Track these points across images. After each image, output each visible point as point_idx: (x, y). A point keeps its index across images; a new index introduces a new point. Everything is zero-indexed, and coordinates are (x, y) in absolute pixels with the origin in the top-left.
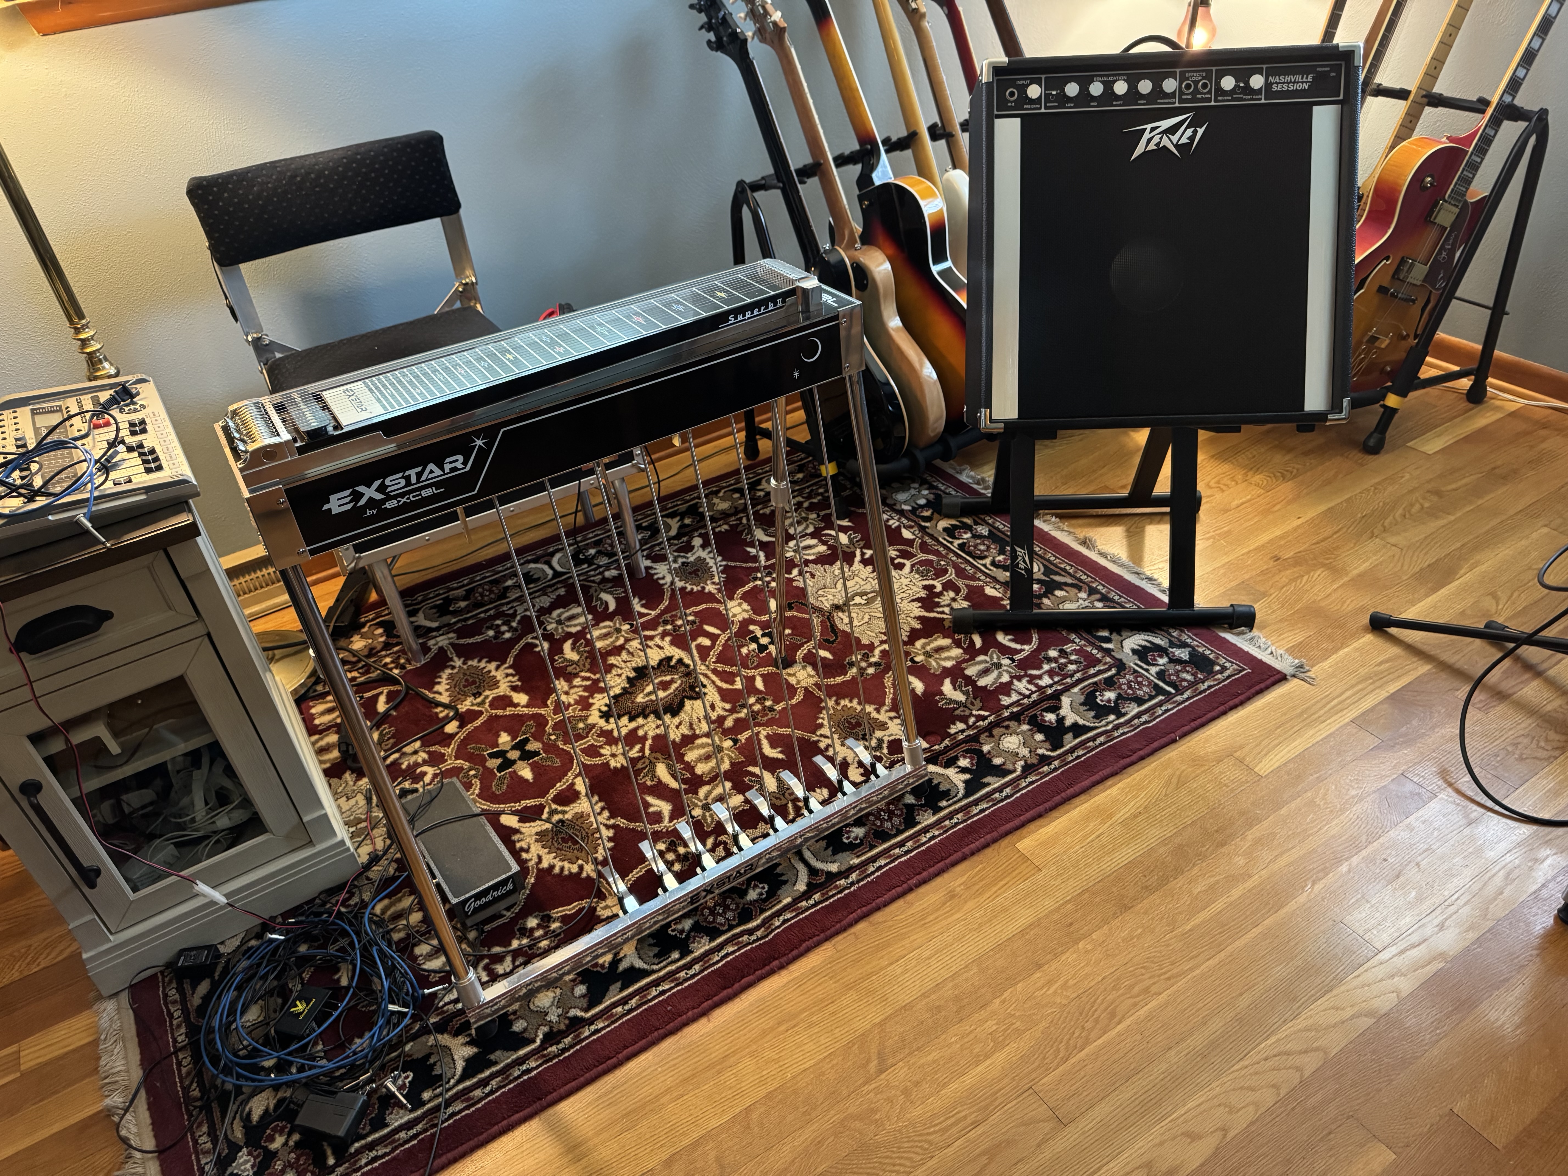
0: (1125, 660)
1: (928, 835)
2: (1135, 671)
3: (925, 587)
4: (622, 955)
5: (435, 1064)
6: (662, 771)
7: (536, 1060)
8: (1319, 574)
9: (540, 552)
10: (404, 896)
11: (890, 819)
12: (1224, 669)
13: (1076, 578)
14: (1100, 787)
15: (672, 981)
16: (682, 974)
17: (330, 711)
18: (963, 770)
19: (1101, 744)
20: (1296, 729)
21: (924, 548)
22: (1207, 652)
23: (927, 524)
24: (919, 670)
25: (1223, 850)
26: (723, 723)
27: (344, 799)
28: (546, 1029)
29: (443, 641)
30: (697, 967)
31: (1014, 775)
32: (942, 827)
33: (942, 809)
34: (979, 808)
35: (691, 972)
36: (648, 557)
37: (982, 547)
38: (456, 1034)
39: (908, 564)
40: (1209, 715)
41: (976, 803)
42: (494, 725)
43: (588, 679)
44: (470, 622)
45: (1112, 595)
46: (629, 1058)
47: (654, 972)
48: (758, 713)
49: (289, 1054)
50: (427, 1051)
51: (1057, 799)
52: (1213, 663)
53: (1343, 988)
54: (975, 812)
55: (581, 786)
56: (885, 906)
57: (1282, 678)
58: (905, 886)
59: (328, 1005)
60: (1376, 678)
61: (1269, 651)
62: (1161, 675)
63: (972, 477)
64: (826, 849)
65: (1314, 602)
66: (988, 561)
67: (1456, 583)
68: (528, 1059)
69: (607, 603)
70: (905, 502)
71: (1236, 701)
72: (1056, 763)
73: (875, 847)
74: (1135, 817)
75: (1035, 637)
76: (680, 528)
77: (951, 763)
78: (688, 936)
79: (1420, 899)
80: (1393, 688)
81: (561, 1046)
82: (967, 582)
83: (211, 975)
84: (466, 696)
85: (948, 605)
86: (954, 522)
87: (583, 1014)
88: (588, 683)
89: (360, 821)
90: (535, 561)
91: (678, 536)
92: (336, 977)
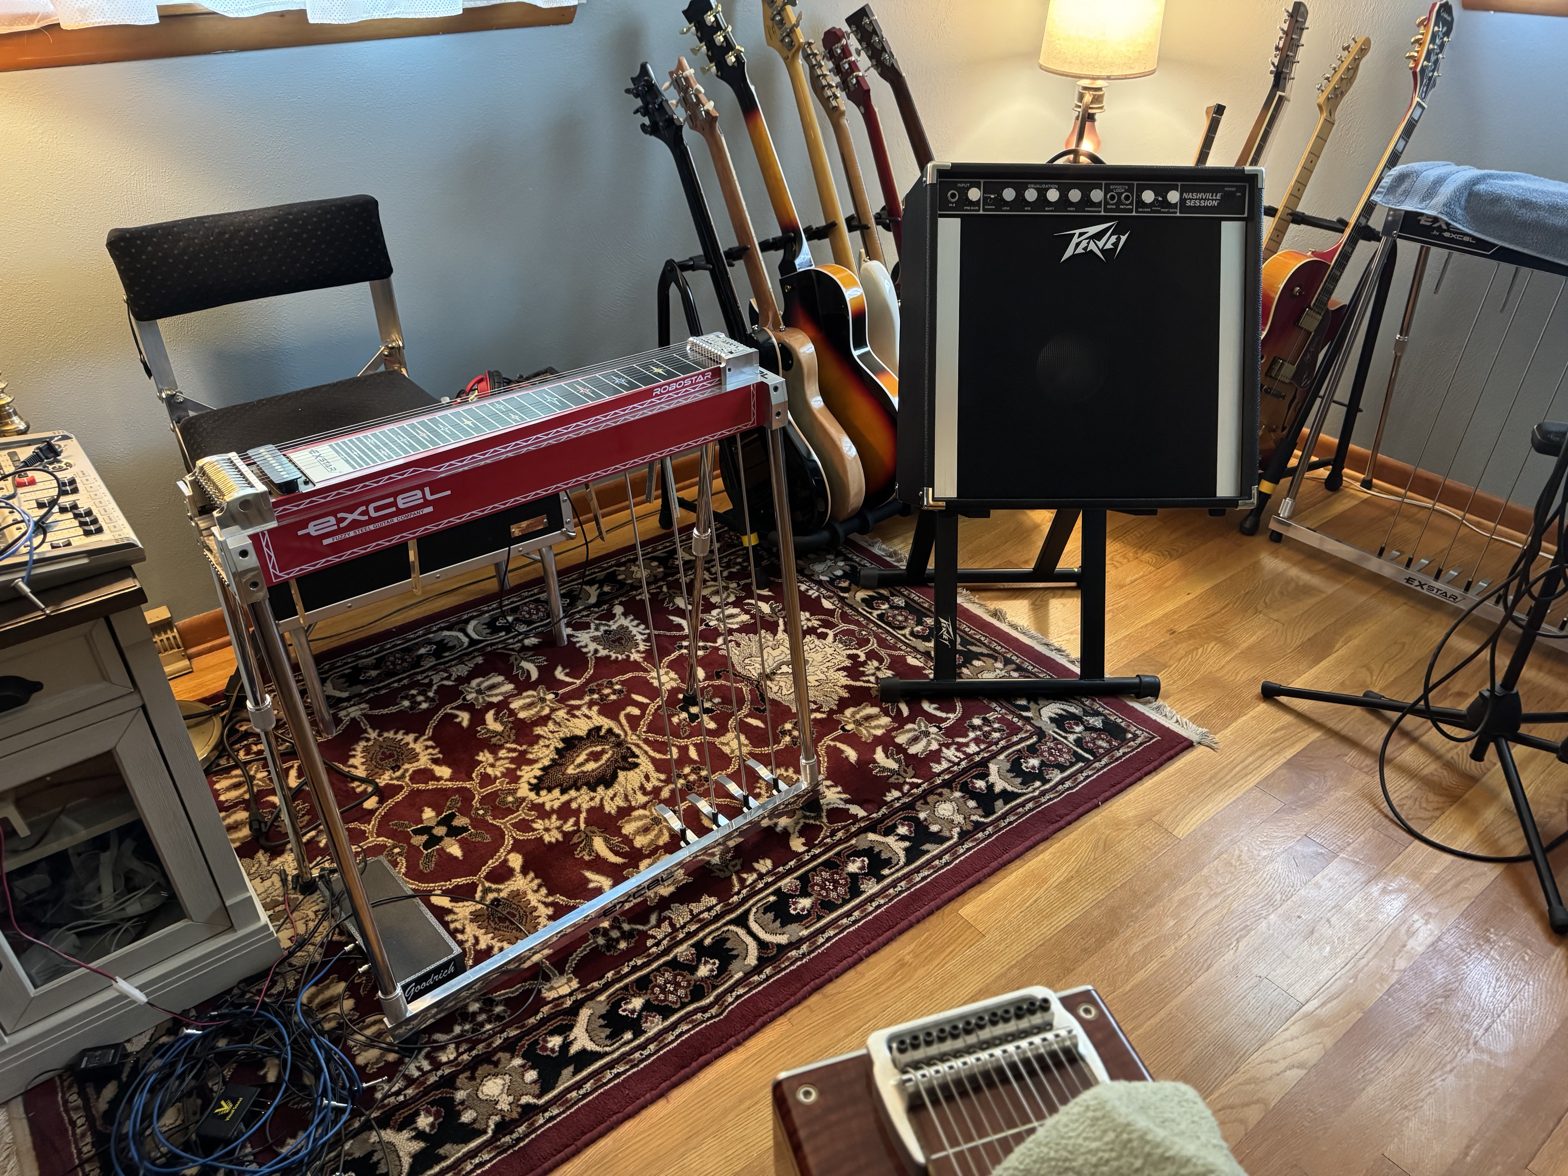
0: (1044, 728)
1: (874, 904)
2: (1055, 739)
3: (849, 657)
4: (572, 1037)
5: (378, 1162)
6: (599, 845)
7: (489, 1152)
8: (1212, 647)
9: (453, 619)
10: (332, 982)
11: (835, 888)
12: (1136, 736)
13: (991, 649)
14: (1033, 852)
15: (627, 1063)
16: (637, 1055)
17: (236, 786)
18: (903, 838)
19: (1030, 810)
20: (1208, 793)
21: (845, 617)
22: (1119, 720)
23: (846, 595)
24: (851, 739)
25: (1153, 911)
26: (659, 794)
27: (258, 880)
28: (497, 1118)
29: (355, 712)
30: (652, 1047)
31: (951, 842)
32: (887, 896)
33: (885, 877)
34: (921, 875)
35: (646, 1053)
36: (568, 625)
37: (900, 618)
38: (400, 1129)
39: (831, 633)
40: (1128, 781)
41: (917, 870)
42: (416, 801)
43: (514, 750)
44: (383, 692)
45: (1026, 665)
46: (587, 1145)
47: (607, 1054)
48: (694, 783)
49: (215, 1160)
50: (370, 1149)
51: (994, 864)
52: (1125, 731)
53: (1274, 1042)
54: (918, 879)
55: (516, 861)
56: (837, 977)
57: (1189, 745)
58: (855, 956)
59: (256, 1104)
60: (1275, 745)
61: (1174, 719)
62: (1079, 742)
63: (884, 550)
64: (774, 921)
65: (1211, 673)
66: (907, 631)
67: (1335, 655)
68: (481, 1151)
69: (528, 672)
70: (822, 573)
71: (1151, 767)
72: (990, 829)
73: (823, 917)
74: (1069, 880)
75: (959, 706)
76: (599, 596)
77: (889, 831)
78: (640, 1015)
79: (1334, 954)
80: (1289, 754)
81: (515, 1136)
82: (889, 651)
83: (118, 1077)
84: (384, 770)
85: (873, 674)
86: (871, 593)
87: (535, 1101)
88: (515, 755)
89: (278, 903)
90: (449, 628)
91: (598, 604)
92: (262, 1073)
